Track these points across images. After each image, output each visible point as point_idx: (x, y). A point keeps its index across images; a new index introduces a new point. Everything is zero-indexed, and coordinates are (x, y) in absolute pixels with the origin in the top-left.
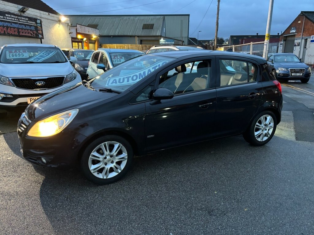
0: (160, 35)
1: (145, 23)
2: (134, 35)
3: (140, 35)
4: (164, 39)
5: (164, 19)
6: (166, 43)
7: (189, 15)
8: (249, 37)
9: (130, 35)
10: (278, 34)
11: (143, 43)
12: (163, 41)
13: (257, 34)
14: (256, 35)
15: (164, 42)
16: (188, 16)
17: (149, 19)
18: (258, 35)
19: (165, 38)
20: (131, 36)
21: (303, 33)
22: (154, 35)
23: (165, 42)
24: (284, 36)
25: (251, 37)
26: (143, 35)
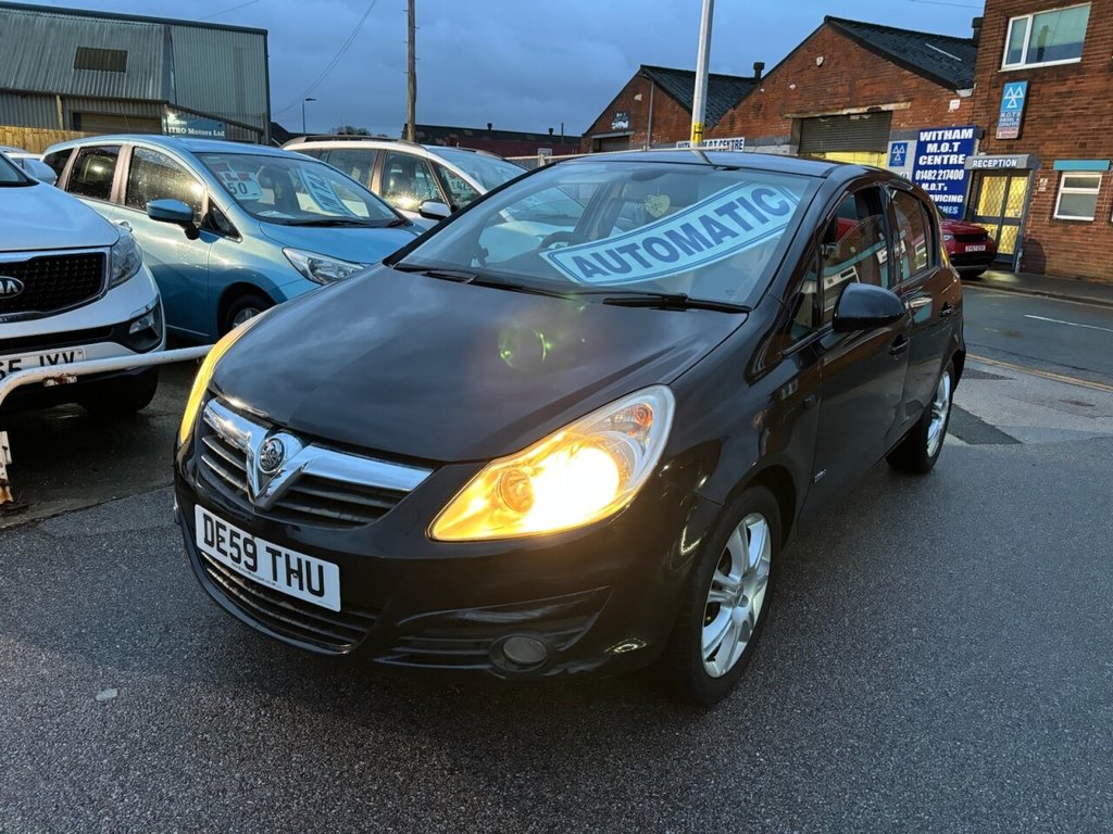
0: (159, 98)
1: (86, 44)
2: (38, 87)
3: (67, 90)
4: (179, 117)
5: (168, 39)
6: (191, 131)
7: (264, 33)
8: (467, 133)
9: (20, 86)
10: (551, 130)
11: (83, 124)
12: (178, 122)
13: (490, 125)
14: (487, 128)
15: (181, 126)
16: (262, 37)
17: (102, 28)
18: (492, 129)
19: (182, 111)
20: (25, 94)
21: (652, 132)
22: (135, 95)
23: (186, 127)
24: (595, 139)
25: (470, 133)
26: (81, 90)
